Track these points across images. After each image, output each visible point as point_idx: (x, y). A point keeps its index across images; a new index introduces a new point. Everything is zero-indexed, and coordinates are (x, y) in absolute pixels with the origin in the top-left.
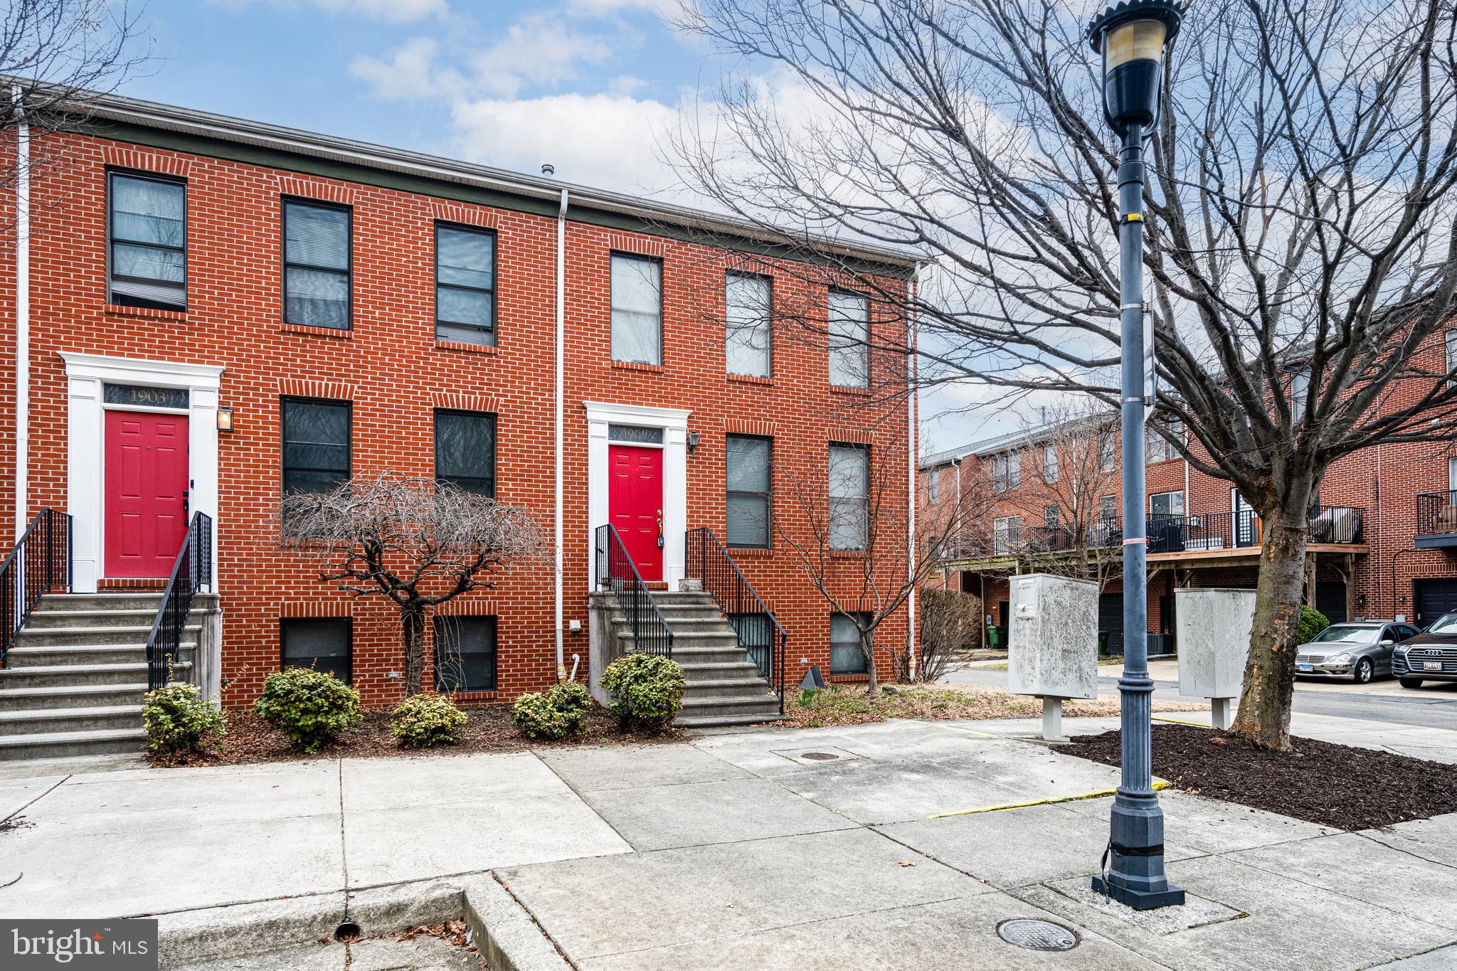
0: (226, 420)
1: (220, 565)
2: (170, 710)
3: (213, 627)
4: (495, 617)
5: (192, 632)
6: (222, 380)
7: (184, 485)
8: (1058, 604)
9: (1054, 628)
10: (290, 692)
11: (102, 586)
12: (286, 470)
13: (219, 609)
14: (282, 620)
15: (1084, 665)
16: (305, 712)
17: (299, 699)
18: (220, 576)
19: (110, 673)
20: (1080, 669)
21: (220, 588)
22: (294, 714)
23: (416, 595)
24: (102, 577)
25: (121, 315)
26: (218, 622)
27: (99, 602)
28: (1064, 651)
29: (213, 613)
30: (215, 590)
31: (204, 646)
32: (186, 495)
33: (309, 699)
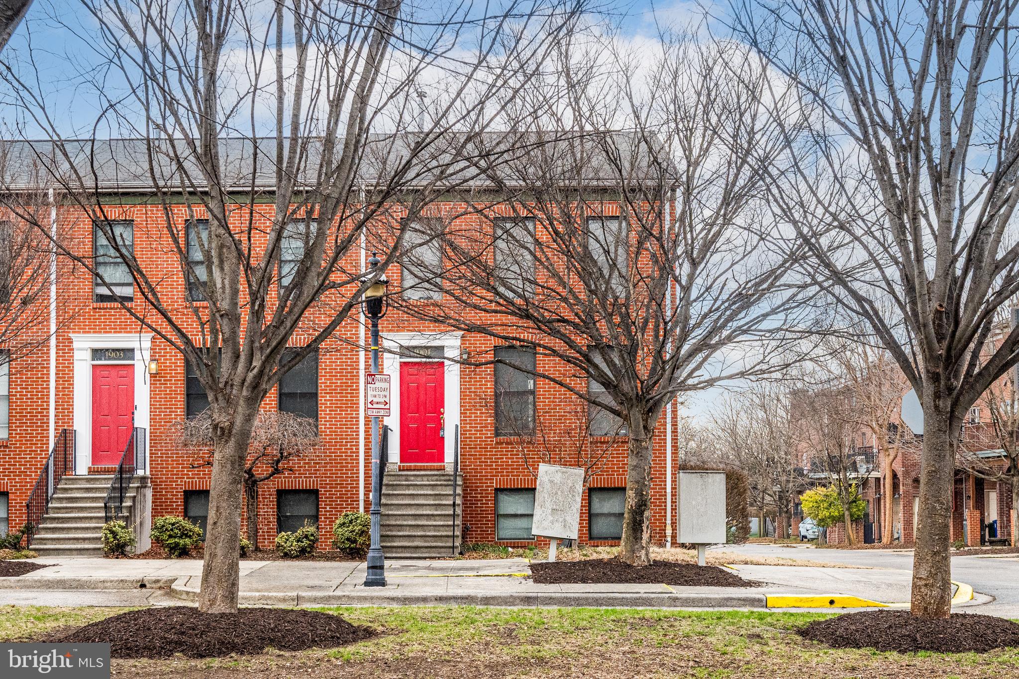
0: (154, 366)
1: (151, 457)
2: (112, 532)
3: (145, 495)
4: (317, 490)
5: (130, 497)
6: (152, 342)
7: (131, 409)
8: (551, 482)
9: (546, 496)
10: (163, 526)
11: (91, 471)
12: (188, 395)
13: (149, 485)
14: (185, 492)
15: (567, 518)
16: (170, 536)
17: (167, 529)
18: (151, 464)
19: (91, 518)
20: (565, 521)
21: (151, 471)
22: (165, 537)
23: (253, 475)
24: (90, 465)
25: (100, 308)
26: (149, 493)
27: (88, 480)
28: (553, 509)
29: (145, 487)
30: (148, 473)
31: (138, 506)
32: (133, 413)
33: (172, 530)
